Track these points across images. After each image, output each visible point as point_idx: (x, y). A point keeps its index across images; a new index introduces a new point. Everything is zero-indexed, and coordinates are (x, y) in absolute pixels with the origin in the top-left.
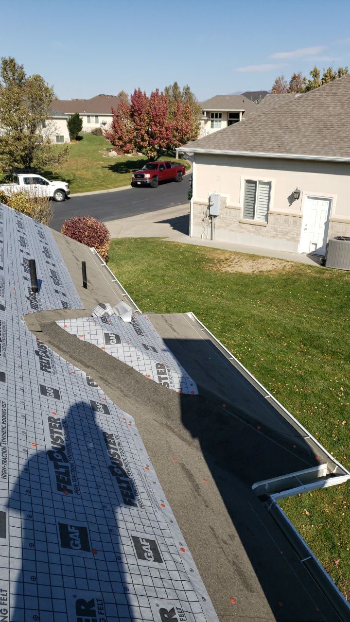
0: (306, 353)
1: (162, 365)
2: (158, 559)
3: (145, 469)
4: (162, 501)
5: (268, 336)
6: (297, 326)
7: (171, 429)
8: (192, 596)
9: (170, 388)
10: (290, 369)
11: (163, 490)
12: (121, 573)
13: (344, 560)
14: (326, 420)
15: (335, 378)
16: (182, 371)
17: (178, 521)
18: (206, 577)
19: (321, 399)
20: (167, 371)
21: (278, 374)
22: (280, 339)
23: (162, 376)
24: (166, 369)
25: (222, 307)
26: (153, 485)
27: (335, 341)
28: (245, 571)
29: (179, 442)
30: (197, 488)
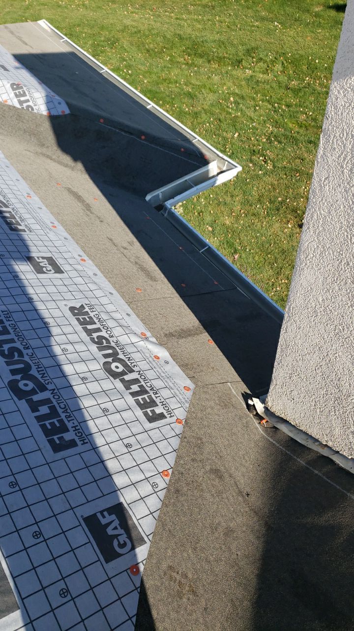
0: (191, 65)
1: (19, 85)
2: (58, 270)
3: (26, 197)
4: (52, 223)
5: (148, 51)
6: (178, 32)
7: (48, 157)
8: (98, 293)
9: (35, 111)
10: (176, 87)
11: (51, 213)
12: (22, 287)
13: (245, 259)
14: (219, 135)
15: (225, 88)
16: (46, 90)
17: (73, 238)
18: (110, 277)
19: (212, 114)
20: (26, 92)
21: (164, 95)
22: (162, 52)
23: (22, 99)
24: (25, 89)
25: (88, 20)
26: (38, 211)
27: (221, 44)
28: (147, 267)
29: (61, 168)
30: (88, 207)
